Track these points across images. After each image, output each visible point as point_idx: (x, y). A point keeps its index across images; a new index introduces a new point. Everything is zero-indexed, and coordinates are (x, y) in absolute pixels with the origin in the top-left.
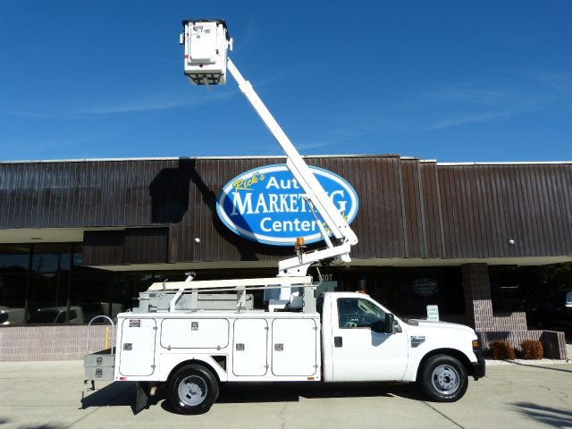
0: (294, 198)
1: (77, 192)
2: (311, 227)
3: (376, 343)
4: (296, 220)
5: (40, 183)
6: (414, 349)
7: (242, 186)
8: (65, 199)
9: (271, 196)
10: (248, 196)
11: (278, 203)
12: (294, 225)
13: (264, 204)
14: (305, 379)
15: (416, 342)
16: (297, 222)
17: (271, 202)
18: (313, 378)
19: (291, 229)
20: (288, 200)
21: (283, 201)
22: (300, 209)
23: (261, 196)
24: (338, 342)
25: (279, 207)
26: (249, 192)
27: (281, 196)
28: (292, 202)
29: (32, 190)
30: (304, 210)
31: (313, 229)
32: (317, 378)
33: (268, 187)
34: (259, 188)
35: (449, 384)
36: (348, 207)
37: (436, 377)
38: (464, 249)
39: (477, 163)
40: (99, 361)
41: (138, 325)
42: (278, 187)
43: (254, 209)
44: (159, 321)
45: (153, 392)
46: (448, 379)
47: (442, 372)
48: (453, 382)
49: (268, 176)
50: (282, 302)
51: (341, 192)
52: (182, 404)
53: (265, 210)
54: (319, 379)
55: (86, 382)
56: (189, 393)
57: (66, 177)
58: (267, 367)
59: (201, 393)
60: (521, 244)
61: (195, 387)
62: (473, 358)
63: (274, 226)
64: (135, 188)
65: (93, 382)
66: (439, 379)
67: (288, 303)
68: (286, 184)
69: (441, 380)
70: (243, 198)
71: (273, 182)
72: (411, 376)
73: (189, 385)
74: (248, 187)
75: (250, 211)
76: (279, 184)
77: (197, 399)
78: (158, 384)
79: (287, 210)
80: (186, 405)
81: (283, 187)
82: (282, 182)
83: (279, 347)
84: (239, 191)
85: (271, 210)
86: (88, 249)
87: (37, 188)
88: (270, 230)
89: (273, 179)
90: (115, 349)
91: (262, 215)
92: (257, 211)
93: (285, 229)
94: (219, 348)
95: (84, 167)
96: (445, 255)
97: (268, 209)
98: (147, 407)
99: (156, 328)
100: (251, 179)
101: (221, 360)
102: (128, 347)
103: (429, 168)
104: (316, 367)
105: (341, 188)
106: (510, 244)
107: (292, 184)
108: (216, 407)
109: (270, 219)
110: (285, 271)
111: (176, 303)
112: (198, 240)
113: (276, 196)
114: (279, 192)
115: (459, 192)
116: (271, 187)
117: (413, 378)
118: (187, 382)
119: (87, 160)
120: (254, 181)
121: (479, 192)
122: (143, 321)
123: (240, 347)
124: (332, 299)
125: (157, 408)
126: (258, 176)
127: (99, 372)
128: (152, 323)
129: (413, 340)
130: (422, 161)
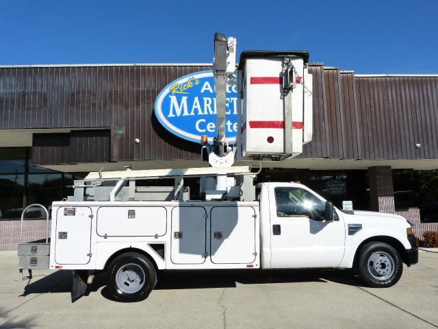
0: (227, 102)
1: (24, 96)
3: (314, 230)
4: (229, 121)
6: (351, 236)
7: (179, 90)
8: (12, 102)
9: (205, 99)
10: (184, 99)
11: (212, 106)
13: (198, 107)
14: (244, 267)
15: (353, 229)
16: (229, 124)
17: (206, 105)
18: (252, 266)
22: (233, 111)
23: (196, 99)
24: (277, 230)
25: (213, 109)
26: (185, 95)
30: (235, 113)
32: (256, 266)
33: (202, 91)
34: (194, 92)
35: (385, 270)
37: (372, 263)
38: (377, 151)
39: (389, 75)
40: (34, 250)
41: (73, 213)
42: (211, 91)
43: (189, 111)
44: (94, 209)
45: (90, 280)
46: (383, 266)
47: (377, 258)
48: (389, 268)
49: (202, 81)
50: (219, 192)
52: (120, 292)
53: (200, 113)
54: (258, 267)
55: (21, 271)
56: (127, 281)
57: (13, 82)
58: (206, 255)
59: (139, 280)
60: (426, 147)
61: (133, 275)
62: (408, 246)
63: (208, 127)
64: (78, 93)
65: (30, 271)
66: (375, 266)
67: (225, 194)
69: (377, 266)
70: (179, 101)
71: (207, 87)
72: (348, 262)
73: (127, 272)
74: (184, 91)
75: (186, 113)
76: (213, 88)
77: (135, 287)
78: (96, 272)
80: (124, 293)
83: (218, 235)
84: (175, 94)
85: (206, 113)
86: (38, 150)
88: (204, 131)
89: (207, 83)
90: (49, 240)
91: (197, 117)
92: (192, 114)
94: (156, 236)
95: (30, 74)
96: (360, 157)
97: (203, 111)
98: (87, 294)
99: (91, 217)
100: (187, 83)
101: (159, 248)
102: (63, 235)
103: (347, 80)
104: (256, 254)
106: (416, 148)
108: (154, 294)
109: (204, 120)
111: (116, 194)
112: (137, 140)
113: (210, 99)
114: (212, 96)
115: (372, 101)
116: (205, 91)
117: (350, 265)
118: (124, 270)
119: (33, 66)
120: (190, 85)
121: (391, 102)
122: (78, 209)
124: (269, 188)
125: (96, 295)
126: (193, 81)
127: (34, 261)
128: (87, 211)
129: (350, 228)
130: (342, 72)
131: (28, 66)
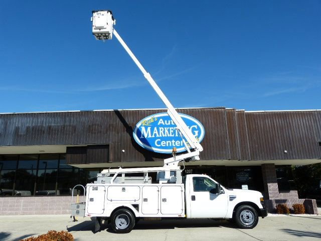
0: (172, 129)
1: (64, 127)
2: (180, 144)
3: (212, 199)
5: (46, 123)
6: (231, 202)
7: (146, 123)
8: (58, 130)
9: (160, 128)
10: (149, 129)
11: (164, 132)
12: (172, 143)
13: (157, 132)
14: (177, 216)
15: (232, 198)
16: (173, 141)
17: (160, 132)
18: (181, 216)
19: (170, 145)
20: (169, 130)
21: (166, 131)
22: (175, 135)
23: (155, 129)
24: (193, 198)
25: (164, 134)
26: (149, 126)
27: (165, 128)
28: (171, 131)
29: (42, 126)
30: (177, 135)
31: (182, 145)
33: (159, 124)
34: (154, 125)
35: (249, 220)
36: (199, 133)
37: (242, 216)
39: (266, 111)
40: (78, 207)
41: (96, 189)
42: (164, 124)
43: (152, 135)
44: (107, 187)
45: (103, 222)
46: (248, 217)
47: (245, 213)
48: (251, 219)
49: (159, 118)
50: (166, 180)
51: (196, 126)
52: (117, 228)
53: (158, 136)
54: (184, 216)
55: (71, 217)
56: (120, 223)
57: (59, 120)
58: (158, 210)
59: (126, 223)
60: (291, 152)
61: (123, 220)
62: (261, 207)
63: (162, 143)
64: (93, 125)
65: (74, 217)
66: (244, 217)
67: (169, 180)
68: (168, 123)
69: (245, 217)
70: (146, 130)
71: (161, 122)
72: (230, 215)
74: (149, 124)
75: (150, 136)
76: (164, 122)
77: (124, 226)
78: (105, 218)
79: (169, 135)
80: (119, 229)
81: (166, 124)
82: (166, 121)
83: (164, 200)
84: (144, 126)
85: (161, 136)
86: (69, 156)
87: (44, 125)
88: (160, 145)
89: (161, 120)
90: (85, 203)
91: (156, 138)
92: (153, 136)
93: (167, 145)
94: (135, 201)
95: (68, 115)
96: (250, 159)
97: (159, 135)
98: (100, 231)
99: (105, 191)
100: (150, 120)
101: (136, 206)
102: (92, 200)
103: (241, 114)
104: (182, 210)
105: (195, 124)
106: (285, 153)
107: (171, 122)
109: (160, 140)
110: (167, 164)
111: (114, 181)
112: (124, 151)
113: (163, 128)
114: (164, 126)
115: (257, 126)
116: (160, 124)
117: (231, 217)
118: (119, 218)
119: (69, 111)
120: (152, 121)
121: (268, 126)
122: (99, 187)
123: (146, 200)
124: (190, 178)
125: (105, 232)
126: (154, 119)
127: (78, 212)
128: (103, 188)
129: (230, 197)
130: (237, 110)
131: (67, 111)
